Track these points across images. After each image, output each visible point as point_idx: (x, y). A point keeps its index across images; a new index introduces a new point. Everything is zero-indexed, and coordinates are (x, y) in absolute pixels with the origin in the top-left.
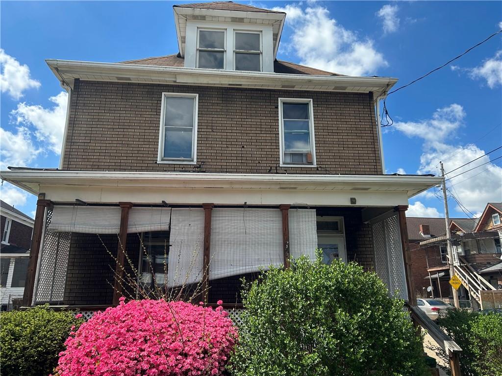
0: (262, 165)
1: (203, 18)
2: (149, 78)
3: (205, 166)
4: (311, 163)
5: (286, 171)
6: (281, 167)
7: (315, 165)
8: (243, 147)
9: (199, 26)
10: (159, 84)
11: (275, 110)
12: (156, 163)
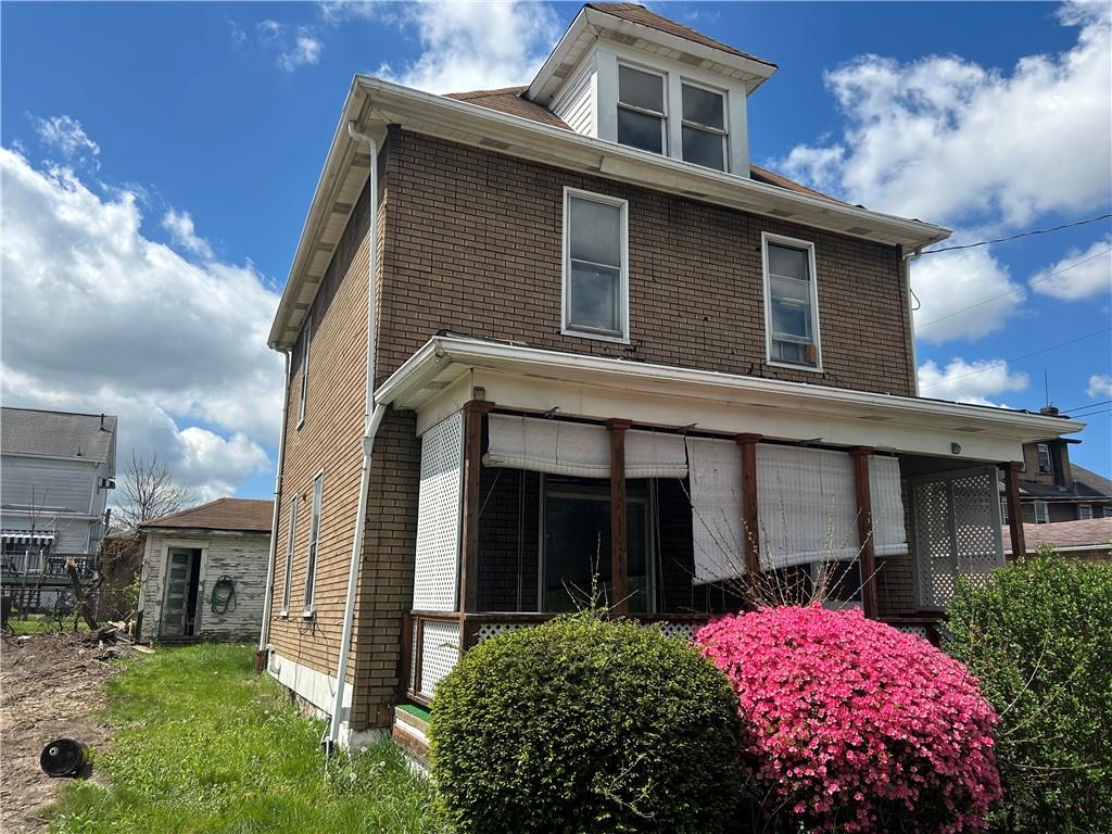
0: (737, 358)
1: (631, 40)
2: (551, 153)
3: (646, 351)
4: (814, 365)
5: (775, 373)
6: (769, 366)
7: (820, 370)
8: (706, 319)
9: (620, 56)
10: (556, 167)
11: (756, 253)
12: (559, 333)
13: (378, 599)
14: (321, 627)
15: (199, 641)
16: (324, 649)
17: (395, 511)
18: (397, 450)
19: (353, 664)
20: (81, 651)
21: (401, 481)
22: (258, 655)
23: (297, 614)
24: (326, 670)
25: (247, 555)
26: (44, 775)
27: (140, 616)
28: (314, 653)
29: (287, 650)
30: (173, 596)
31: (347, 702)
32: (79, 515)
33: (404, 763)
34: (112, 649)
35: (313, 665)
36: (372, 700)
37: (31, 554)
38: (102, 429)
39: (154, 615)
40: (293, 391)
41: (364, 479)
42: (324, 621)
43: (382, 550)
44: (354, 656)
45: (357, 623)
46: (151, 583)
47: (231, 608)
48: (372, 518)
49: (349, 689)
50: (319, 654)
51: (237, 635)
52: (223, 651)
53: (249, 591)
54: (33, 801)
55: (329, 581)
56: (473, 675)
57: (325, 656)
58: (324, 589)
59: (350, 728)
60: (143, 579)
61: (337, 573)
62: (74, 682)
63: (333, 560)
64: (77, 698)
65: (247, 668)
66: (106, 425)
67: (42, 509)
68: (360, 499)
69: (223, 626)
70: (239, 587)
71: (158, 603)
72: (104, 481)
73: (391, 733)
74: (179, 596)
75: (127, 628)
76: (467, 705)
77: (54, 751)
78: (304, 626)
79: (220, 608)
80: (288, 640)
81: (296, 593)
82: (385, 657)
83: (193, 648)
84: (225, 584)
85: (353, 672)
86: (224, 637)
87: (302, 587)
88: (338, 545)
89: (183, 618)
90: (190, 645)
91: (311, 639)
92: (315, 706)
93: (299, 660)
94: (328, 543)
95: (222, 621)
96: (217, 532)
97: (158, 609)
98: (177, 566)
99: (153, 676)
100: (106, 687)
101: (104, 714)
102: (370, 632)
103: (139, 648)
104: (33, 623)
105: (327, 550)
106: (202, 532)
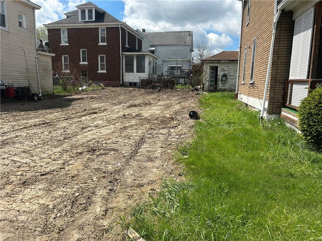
13: (277, 76)
14: (256, 86)
15: (218, 91)
16: (258, 92)
17: (284, 48)
18: (285, 26)
19: (268, 96)
20: (191, 93)
21: (286, 37)
22: (235, 94)
23: (248, 83)
24: (258, 98)
25: (230, 67)
26: (190, 118)
27: (204, 84)
28: (254, 93)
29: (244, 93)
30: (211, 79)
31: (266, 106)
32: (186, 59)
33: (285, 124)
34: (198, 92)
35: (253, 96)
36: (274, 106)
37: (177, 70)
38: (189, 35)
39: (207, 84)
40: (244, 14)
41: (273, 38)
42: (257, 84)
43: (279, 61)
44: (268, 93)
45: (270, 84)
46: (206, 76)
47: (226, 82)
48: (275, 50)
49: (267, 103)
50: (256, 93)
51: (228, 90)
52: (226, 93)
53: (231, 77)
54: (189, 124)
55: (259, 72)
56: (317, 97)
57: (258, 94)
58: (257, 74)
59: (267, 113)
60: (204, 74)
61: (262, 69)
62: (191, 99)
63: (260, 66)
64: (193, 103)
65: (232, 98)
66: (190, 34)
67: (178, 58)
68: (271, 44)
69: (224, 87)
70: (228, 77)
71: (208, 81)
72: (191, 50)
73: (280, 115)
74: (213, 79)
75: (201, 87)
76: (314, 106)
77: (191, 113)
78: (250, 86)
79: (223, 82)
80: (245, 90)
81: (247, 77)
82: (279, 94)
83: (217, 93)
84: (225, 76)
85: (268, 98)
86: (225, 90)
87: (249, 75)
88: (262, 61)
89: (214, 85)
90: (216, 92)
91: (253, 89)
92: (254, 108)
93: (249, 95)
94: (258, 61)
95: (224, 86)
96: (222, 61)
97: (208, 82)
98: (212, 71)
99: (209, 99)
100: (199, 101)
101: (199, 107)
102: (274, 86)
103: (204, 92)
104: (179, 86)
105: (258, 63)
106: (218, 61)
